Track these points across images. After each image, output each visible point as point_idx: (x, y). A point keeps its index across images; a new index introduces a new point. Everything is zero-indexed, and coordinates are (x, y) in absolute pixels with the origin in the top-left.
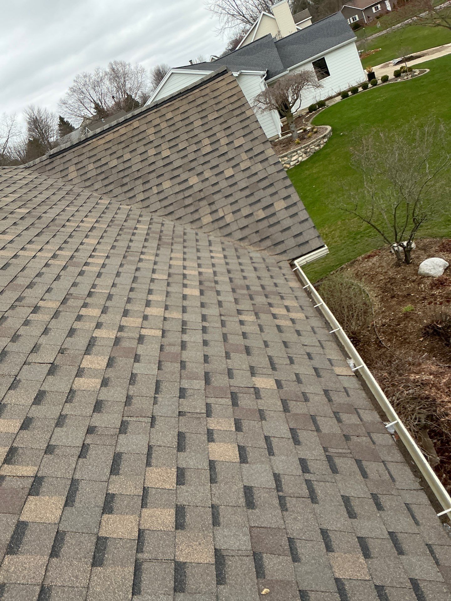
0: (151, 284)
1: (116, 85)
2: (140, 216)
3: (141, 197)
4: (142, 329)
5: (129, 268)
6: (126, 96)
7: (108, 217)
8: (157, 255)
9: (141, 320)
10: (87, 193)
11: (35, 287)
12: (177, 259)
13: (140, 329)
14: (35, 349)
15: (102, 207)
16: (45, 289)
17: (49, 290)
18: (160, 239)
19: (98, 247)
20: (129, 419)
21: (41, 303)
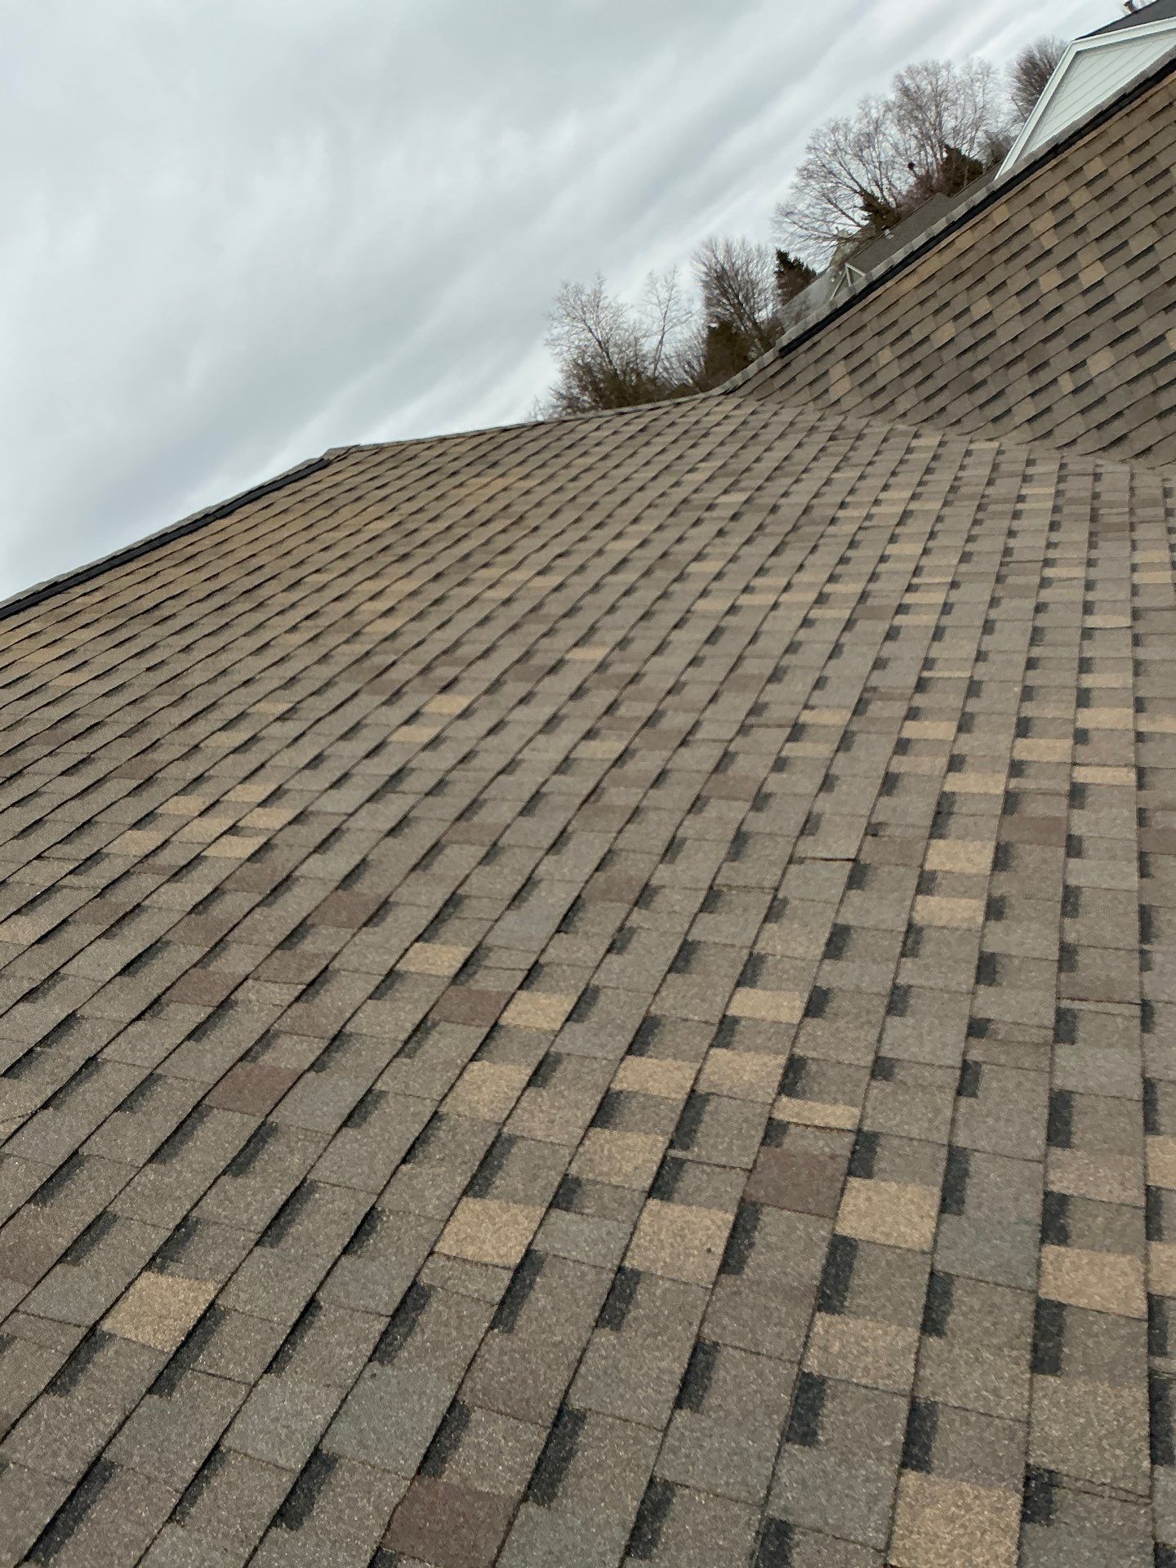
0: (1085, 642)
1: (915, 130)
2: (1030, 462)
3: (1029, 409)
4: (1077, 768)
5: (1016, 610)
6: (945, 155)
7: (942, 479)
8: (1091, 563)
9: (1070, 742)
10: (880, 428)
11: (787, 678)
12: (1151, 566)
13: (1068, 767)
14: (810, 825)
15: (922, 458)
16: (811, 680)
17: (819, 684)
18: (1094, 518)
19: (924, 561)
20: (1076, 1005)
21: (807, 717)
